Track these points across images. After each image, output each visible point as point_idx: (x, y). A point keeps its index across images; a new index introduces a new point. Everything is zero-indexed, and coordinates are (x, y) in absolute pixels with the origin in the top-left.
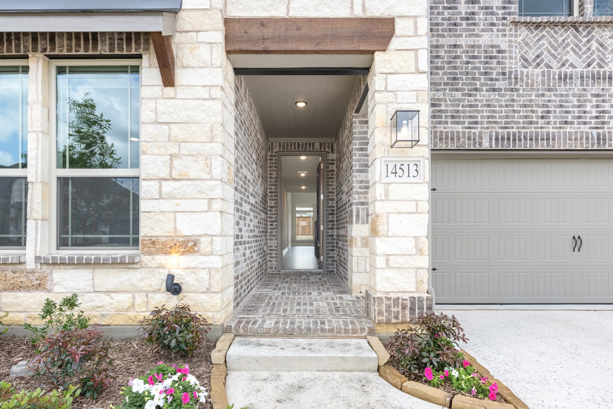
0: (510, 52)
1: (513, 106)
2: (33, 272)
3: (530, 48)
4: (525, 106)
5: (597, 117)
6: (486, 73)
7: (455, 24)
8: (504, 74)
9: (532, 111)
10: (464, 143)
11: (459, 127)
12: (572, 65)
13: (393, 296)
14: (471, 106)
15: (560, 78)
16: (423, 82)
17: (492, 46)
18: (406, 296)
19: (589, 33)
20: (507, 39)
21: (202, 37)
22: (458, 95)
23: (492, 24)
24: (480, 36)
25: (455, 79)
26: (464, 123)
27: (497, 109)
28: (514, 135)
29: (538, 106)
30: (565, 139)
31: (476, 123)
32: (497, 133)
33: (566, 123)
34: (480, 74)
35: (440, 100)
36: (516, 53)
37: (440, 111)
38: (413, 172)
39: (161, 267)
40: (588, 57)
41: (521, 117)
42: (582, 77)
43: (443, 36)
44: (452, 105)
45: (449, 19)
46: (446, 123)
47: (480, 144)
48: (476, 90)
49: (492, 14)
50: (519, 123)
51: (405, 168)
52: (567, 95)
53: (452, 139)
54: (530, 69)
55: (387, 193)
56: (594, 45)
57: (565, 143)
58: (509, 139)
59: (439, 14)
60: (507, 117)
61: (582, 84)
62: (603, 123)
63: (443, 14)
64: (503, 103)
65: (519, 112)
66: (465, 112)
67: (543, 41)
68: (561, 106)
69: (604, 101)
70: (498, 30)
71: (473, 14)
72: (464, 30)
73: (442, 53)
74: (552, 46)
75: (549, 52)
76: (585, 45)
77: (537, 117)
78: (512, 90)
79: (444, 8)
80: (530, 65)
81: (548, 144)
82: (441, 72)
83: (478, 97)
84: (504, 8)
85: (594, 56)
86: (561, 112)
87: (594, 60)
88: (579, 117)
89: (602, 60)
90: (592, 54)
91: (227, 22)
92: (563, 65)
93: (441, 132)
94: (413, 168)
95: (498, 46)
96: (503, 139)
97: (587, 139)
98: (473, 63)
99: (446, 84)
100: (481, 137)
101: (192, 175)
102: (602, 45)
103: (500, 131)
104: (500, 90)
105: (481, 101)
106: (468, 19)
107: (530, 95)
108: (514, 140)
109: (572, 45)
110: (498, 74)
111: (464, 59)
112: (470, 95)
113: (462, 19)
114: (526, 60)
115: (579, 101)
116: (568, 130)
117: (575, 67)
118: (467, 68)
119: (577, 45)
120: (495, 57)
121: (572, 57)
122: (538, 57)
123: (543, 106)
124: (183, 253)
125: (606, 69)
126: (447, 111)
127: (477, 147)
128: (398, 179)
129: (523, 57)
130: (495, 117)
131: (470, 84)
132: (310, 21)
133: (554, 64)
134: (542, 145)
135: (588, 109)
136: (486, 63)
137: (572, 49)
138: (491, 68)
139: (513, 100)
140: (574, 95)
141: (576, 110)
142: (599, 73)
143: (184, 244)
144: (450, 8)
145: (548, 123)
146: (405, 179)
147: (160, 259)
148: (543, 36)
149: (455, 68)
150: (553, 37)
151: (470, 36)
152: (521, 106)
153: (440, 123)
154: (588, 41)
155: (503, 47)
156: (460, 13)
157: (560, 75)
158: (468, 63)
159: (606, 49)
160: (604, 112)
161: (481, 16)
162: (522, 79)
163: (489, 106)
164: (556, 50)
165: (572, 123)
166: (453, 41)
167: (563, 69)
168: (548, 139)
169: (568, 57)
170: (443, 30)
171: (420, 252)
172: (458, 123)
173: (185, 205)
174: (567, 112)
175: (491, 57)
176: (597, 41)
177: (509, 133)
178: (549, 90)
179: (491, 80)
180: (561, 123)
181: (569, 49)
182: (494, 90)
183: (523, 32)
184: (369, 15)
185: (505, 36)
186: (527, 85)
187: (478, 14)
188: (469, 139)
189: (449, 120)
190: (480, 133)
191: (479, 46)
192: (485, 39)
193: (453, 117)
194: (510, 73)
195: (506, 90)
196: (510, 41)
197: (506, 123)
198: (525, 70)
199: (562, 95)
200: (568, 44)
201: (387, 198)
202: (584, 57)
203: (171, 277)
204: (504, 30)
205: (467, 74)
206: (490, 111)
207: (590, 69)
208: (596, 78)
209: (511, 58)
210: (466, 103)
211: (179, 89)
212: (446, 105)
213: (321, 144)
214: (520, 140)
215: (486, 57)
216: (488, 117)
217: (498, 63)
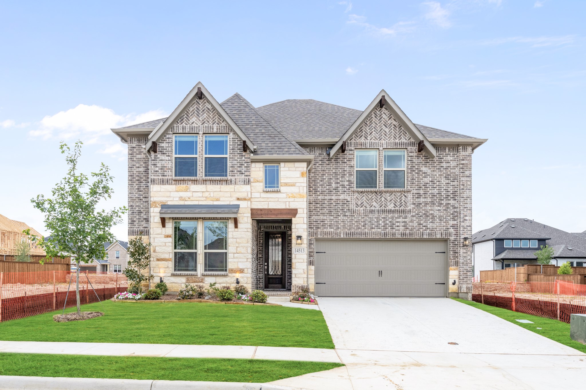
0: (351, 202)
1: (352, 222)
2: (200, 278)
3: (359, 200)
4: (357, 222)
5: (384, 226)
6: (342, 210)
7: (331, 191)
8: (349, 210)
9: (360, 224)
10: (334, 235)
11: (332, 230)
12: (374, 207)
13: (297, 285)
14: (336, 222)
15: (370, 212)
16: (305, 226)
17: (345, 199)
18: (300, 285)
19: (381, 195)
20: (350, 197)
21: (245, 215)
22: (332, 218)
23: (345, 191)
24: (340, 196)
25: (330, 212)
26: (334, 228)
27: (346, 223)
28: (353, 233)
29: (362, 222)
30: (372, 234)
31: (339, 228)
32: (346, 232)
33: (372, 228)
34: (340, 210)
35: (325, 220)
36: (354, 202)
37: (325, 224)
39: (234, 276)
40: (381, 204)
41: (355, 226)
42: (378, 211)
43: (326, 196)
44: (330, 222)
45: (329, 189)
47: (340, 236)
48: (338, 216)
49: (345, 187)
50: (354, 228)
51: (300, 250)
52: (373, 218)
53: (329, 234)
54: (359, 208)
55: (295, 257)
56: (383, 199)
57: (372, 236)
58: (351, 234)
59: (325, 187)
60: (350, 226)
61: (378, 214)
62: (386, 228)
63: (326, 187)
64: (349, 221)
65: (355, 224)
66: (334, 224)
67: (364, 198)
68: (370, 222)
69: (386, 220)
70: (347, 194)
71: (338, 187)
72: (334, 193)
73: (326, 202)
74: (367, 199)
75: (366, 202)
76: (379, 199)
77: (361, 226)
78: (352, 216)
79: (327, 185)
80: (359, 206)
81: (365, 236)
82: (325, 209)
83: (339, 218)
84: (349, 185)
85: (383, 203)
86: (370, 224)
87: (383, 205)
88: (377, 226)
89: (386, 205)
91: (252, 209)
92: (371, 207)
93: (325, 232)
95: (347, 199)
96: (348, 234)
97: (380, 234)
98: (338, 206)
99: (327, 214)
100: (340, 233)
101: (242, 252)
102: (386, 199)
103: (348, 231)
104: (348, 216)
105: (340, 220)
106: (335, 189)
107: (359, 218)
108: (353, 234)
109: (374, 199)
110: (347, 210)
111: (334, 204)
112: (336, 218)
113: (333, 189)
114: (357, 205)
115: (377, 220)
116: (373, 231)
117: (375, 207)
118: (335, 208)
120: (346, 204)
121: (374, 204)
122: (362, 203)
123: (364, 222)
124: (240, 273)
125: (387, 208)
126: (327, 224)
127: (339, 237)
128: (298, 253)
129: (356, 203)
130: (345, 226)
131: (336, 214)
132: (275, 210)
133: (368, 206)
134: (363, 237)
135: (381, 223)
136: (342, 206)
137: (375, 200)
138: (344, 208)
139: (352, 220)
140: (375, 218)
141: (376, 223)
142: (384, 209)
143: (240, 270)
144: (329, 185)
145: (366, 228)
147: (234, 274)
148: (364, 196)
149: (330, 208)
150: (367, 196)
151: (336, 195)
152: (355, 222)
153: (325, 228)
154: (381, 198)
155: (349, 199)
156: (333, 187)
157: (370, 210)
158: (335, 206)
159: (387, 200)
160: (386, 224)
161: (341, 188)
162: (356, 212)
163: (343, 222)
164: (368, 201)
165: (374, 228)
166: (330, 197)
167: (371, 208)
168: (365, 234)
169: (373, 203)
170: (326, 193)
171: (304, 273)
172: (331, 228)
173: (240, 260)
174: (373, 224)
175: (344, 204)
176: (384, 197)
177: (351, 232)
178: (366, 216)
179: (344, 212)
180: (370, 228)
181: (373, 200)
182: (345, 216)
183: (356, 195)
184: (290, 208)
185: (349, 195)
186: (358, 214)
188: (336, 234)
189: (328, 227)
190: (340, 232)
191: (340, 199)
192: (342, 197)
193: (330, 226)
194: (351, 209)
195: (350, 216)
196: (351, 198)
197: (350, 228)
198: (357, 208)
199: (371, 218)
200: (373, 199)
201: (295, 258)
202: (379, 203)
203: (237, 279)
204: (349, 194)
205: (335, 210)
206: (343, 224)
207: (381, 208)
208: (383, 211)
209: (352, 204)
211: (239, 229)
212: (327, 222)
213: (284, 227)
214: (355, 234)
215: (342, 204)
216: (343, 226)
217: (347, 206)
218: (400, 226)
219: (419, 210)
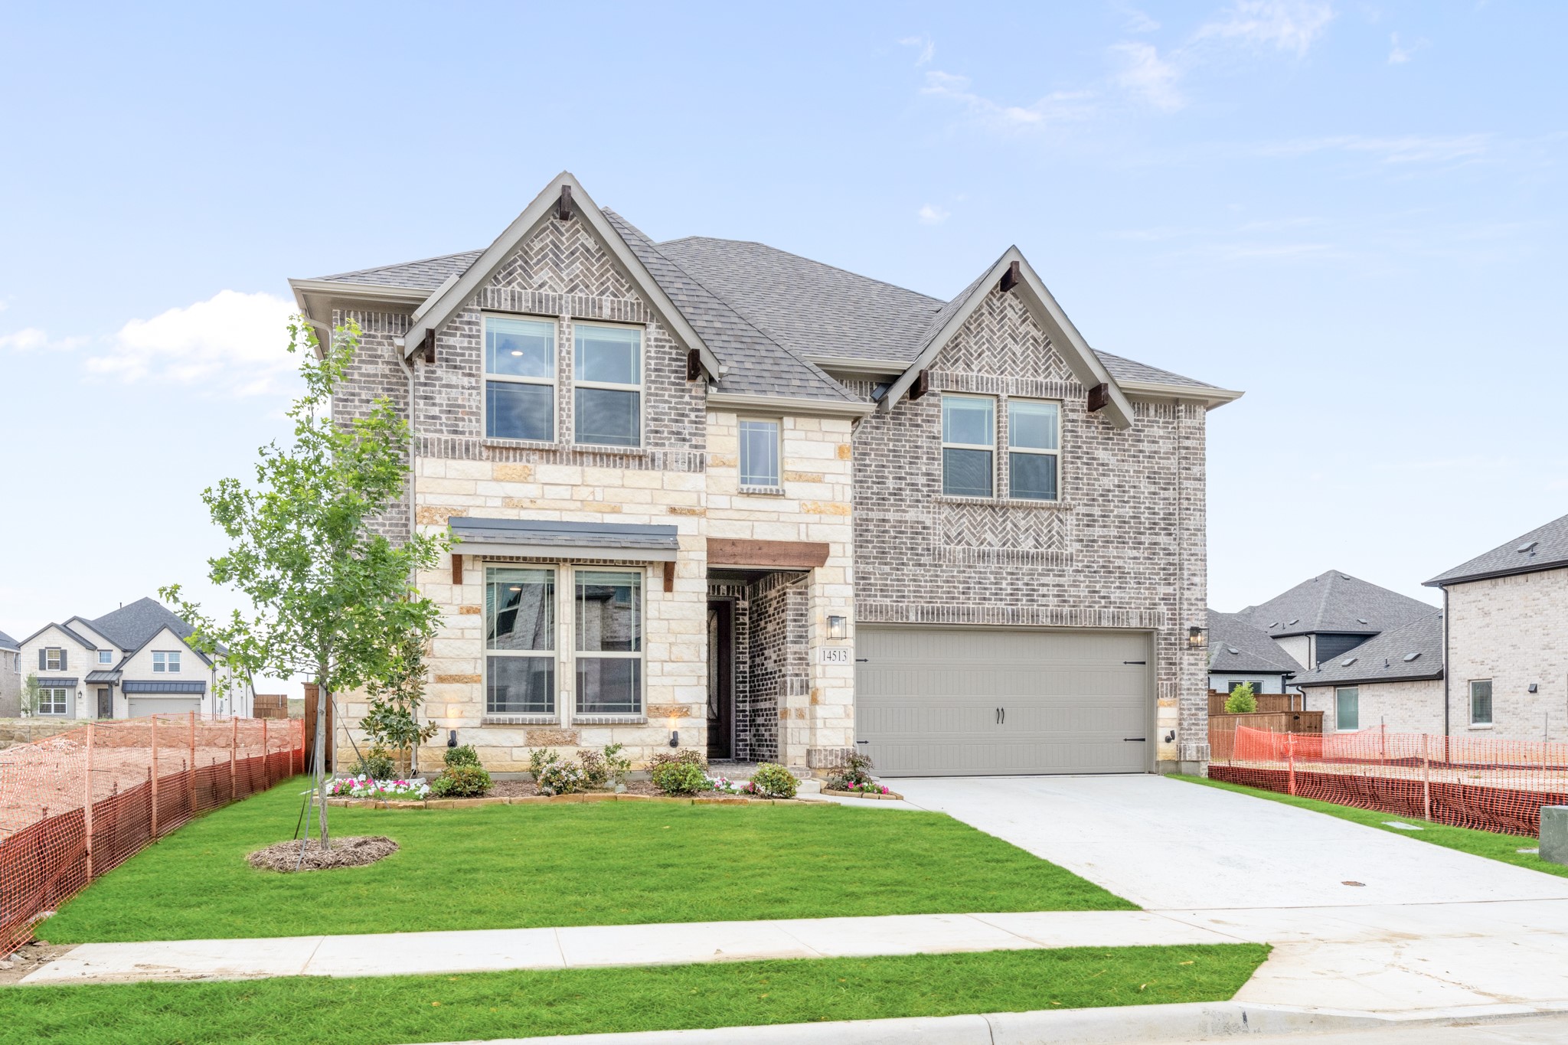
0: (934, 529)
1: (936, 581)
2: (565, 731)
3: (952, 525)
4: (948, 582)
5: (1012, 594)
6: (912, 549)
7: (883, 499)
8: (928, 550)
9: (954, 587)
10: (892, 616)
11: (888, 601)
12: (990, 544)
13: (829, 748)
14: (898, 580)
15: (979, 556)
16: (850, 591)
17: (918, 522)
18: (838, 748)
19: (1004, 514)
20: (931, 515)
21: (692, 555)
22: (887, 569)
23: (918, 501)
24: (907, 512)
25: (883, 553)
26: (892, 596)
27: (923, 584)
28: (938, 610)
29: (959, 582)
30: (983, 614)
31: (904, 597)
32: (922, 607)
33: (985, 599)
34: (907, 549)
35: (869, 573)
36: (940, 530)
37: (869, 584)
38: (842, 657)
39: (663, 726)
40: (1004, 537)
41: (944, 592)
42: (998, 556)
43: (872, 510)
44: (881, 579)
45: (878, 494)
46: (876, 596)
47: (907, 618)
48: (903, 564)
49: (918, 490)
50: (942, 598)
51: (837, 654)
52: (985, 573)
53: (881, 612)
54: (952, 545)
55: (824, 673)
56: (1009, 525)
57: (984, 619)
58: (933, 613)
59: (868, 488)
60: (932, 592)
61: (998, 563)
62: (1017, 600)
63: (872, 488)
64: (928, 578)
65: (942, 587)
66: (892, 586)
67: (964, 520)
68: (980, 583)
69: (1017, 579)
70: (923, 507)
71: (900, 489)
72: (892, 505)
73: (871, 527)
74: (972, 524)
75: (969, 530)
76: (1001, 525)
77: (959, 593)
78: (936, 566)
79: (874, 482)
80: (952, 542)
81: (969, 620)
82: (870, 545)
83: (905, 572)
84: (929, 485)
85: (1009, 536)
86: (979, 588)
87: (1008, 540)
88: (996, 594)
89: (1015, 540)
90: (1007, 534)
91: (709, 540)
92: (982, 543)
93: (871, 605)
94: (842, 654)
95: (923, 523)
96: (928, 613)
97: (1003, 615)
98: (901, 538)
99: (875, 558)
100: (907, 611)
101: (686, 658)
102: (1016, 526)
103: (926, 605)
104: (925, 565)
105: (908, 575)
106: (895, 494)
107: (952, 571)
108: (938, 614)
109: (989, 525)
110: (923, 549)
111: (892, 534)
112: (898, 569)
113: (890, 494)
114: (949, 537)
115: (995, 578)
116: (987, 606)
117: (992, 546)
118: (894, 543)
119: (993, 525)
120: (920, 533)
121: (989, 536)
122: (959, 534)
123: (964, 582)
124: (680, 716)
125: (1019, 548)
126: (876, 585)
127: (905, 620)
128: (831, 662)
129: (945, 534)
130: (920, 592)
131: (898, 559)
132: (769, 543)
133: (973, 541)
134: (963, 621)
135: (1004, 586)
136: (913, 538)
137: (990, 528)
138: (917, 544)
139: (937, 576)
140: (991, 573)
141: (993, 587)
142: (1013, 552)
143: (680, 709)
144: (879, 483)
145: (969, 599)
146: (837, 662)
147: (662, 720)
148: (964, 515)
149: (883, 542)
150: (972, 516)
151: (897, 511)
152: (944, 582)
153: (869, 596)
154: (1004, 521)
155: (928, 523)
156: (888, 488)
157: (979, 553)
158: (896, 537)
159: (1019, 529)
160: (1017, 589)
161: (908, 492)
162: (945, 555)
163: (915, 580)
164: (975, 529)
165: (990, 599)
166: (881, 515)
167: (982, 547)
168: (968, 614)
169: (986, 536)
170: (872, 504)
171: (848, 716)
172: (886, 596)
173: (681, 680)
174: (985, 589)
175: (917, 533)
176: (1011, 521)
177: (933, 608)
178: (969, 567)
179: (917, 555)
180: (980, 599)
181: (986, 528)
182: (920, 565)
183: (946, 511)
184: (811, 540)
185: (929, 512)
186: (950, 561)
187: (905, 490)
188: (897, 612)
189: (879, 594)
190: (907, 607)
191: (906, 522)
192: (911, 515)
193: (882, 590)
194: (935, 549)
195: (930, 565)
196: (934, 518)
197: (931, 597)
198: (948, 547)
199: (980, 573)
200: (986, 524)
201: (824, 677)
202: (1000, 536)
203: (675, 734)
204: (929, 507)
205: (895, 548)
206: (916, 586)
207: (1005, 548)
208: (1010, 557)
209: (935, 534)
210: (894, 577)
211: (675, 594)
212: (876, 579)
213: (728, 587)
214: (943, 614)
215: (912, 533)
216: (915, 592)
217: (923, 539)
218: (1048, 596)
219: (1090, 556)
